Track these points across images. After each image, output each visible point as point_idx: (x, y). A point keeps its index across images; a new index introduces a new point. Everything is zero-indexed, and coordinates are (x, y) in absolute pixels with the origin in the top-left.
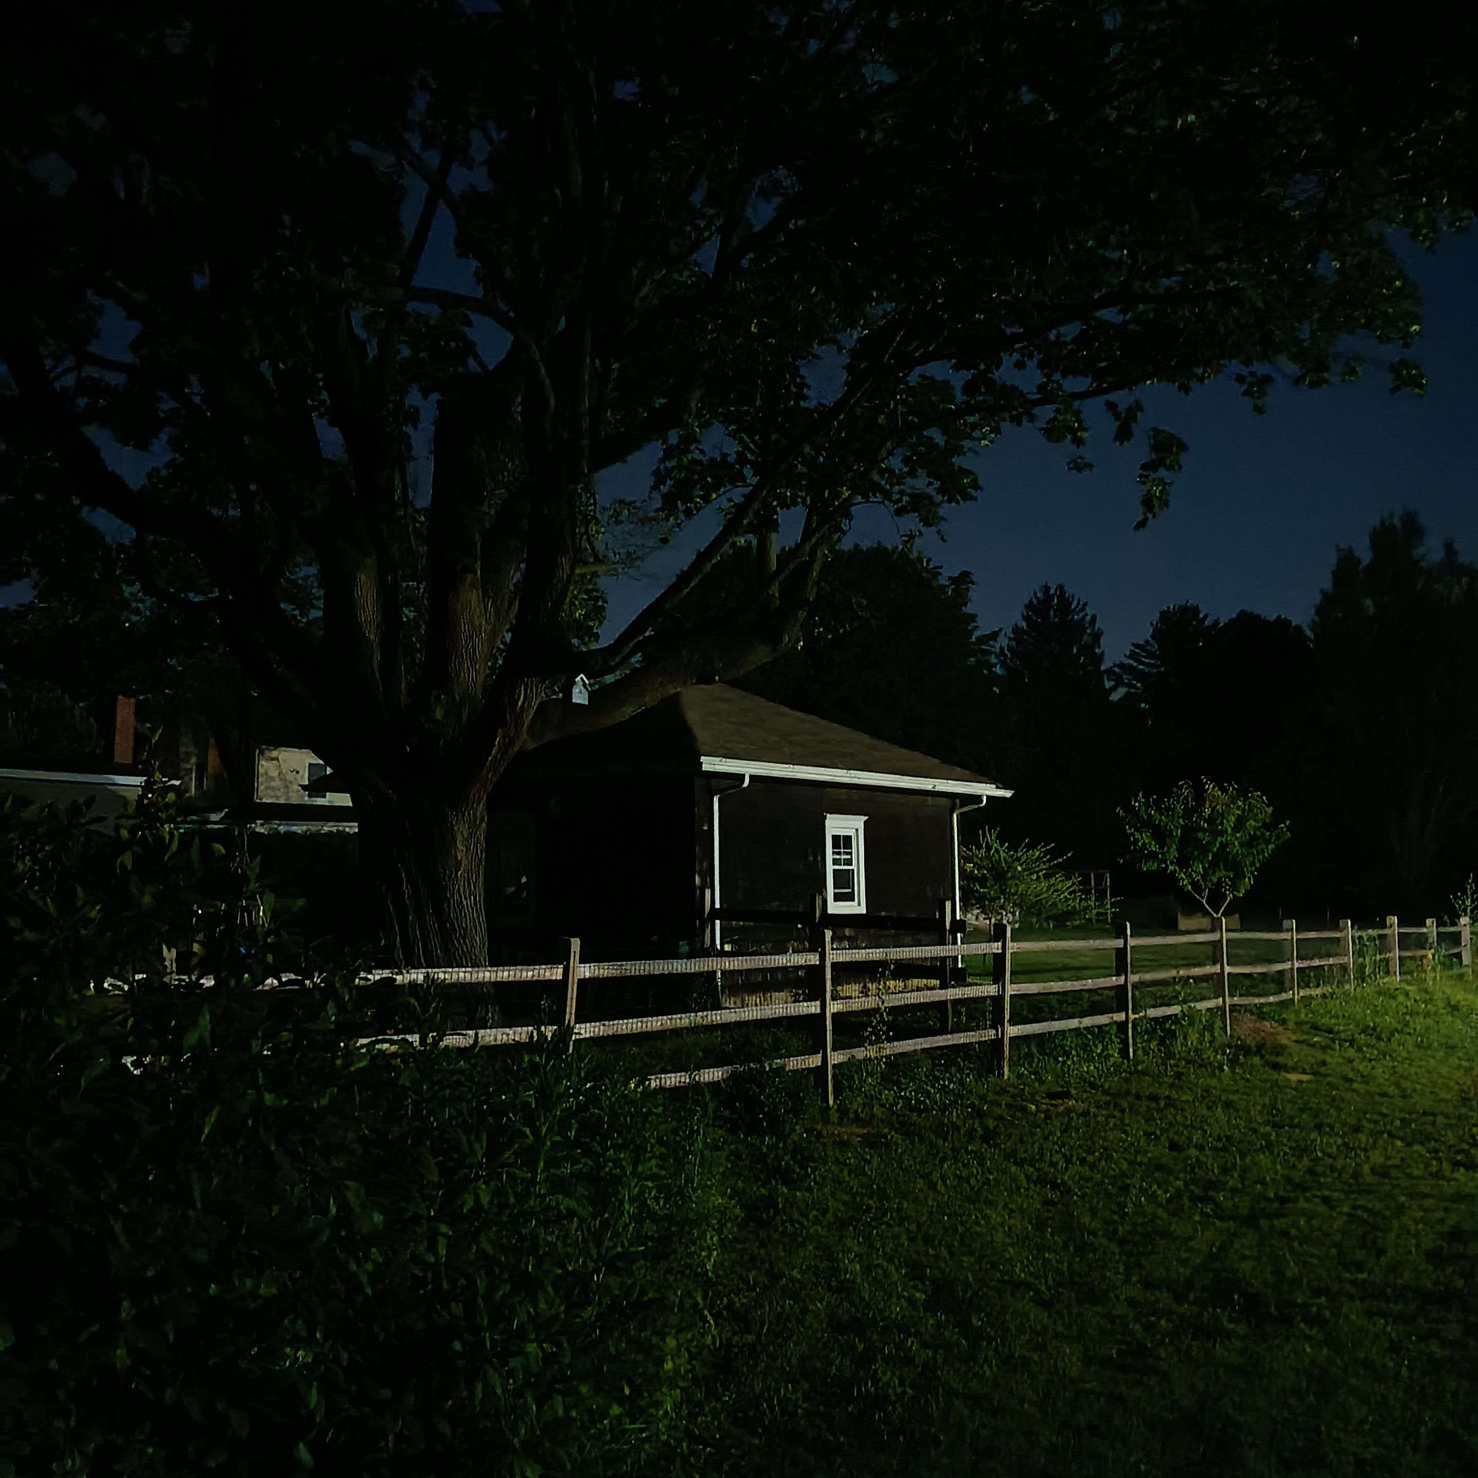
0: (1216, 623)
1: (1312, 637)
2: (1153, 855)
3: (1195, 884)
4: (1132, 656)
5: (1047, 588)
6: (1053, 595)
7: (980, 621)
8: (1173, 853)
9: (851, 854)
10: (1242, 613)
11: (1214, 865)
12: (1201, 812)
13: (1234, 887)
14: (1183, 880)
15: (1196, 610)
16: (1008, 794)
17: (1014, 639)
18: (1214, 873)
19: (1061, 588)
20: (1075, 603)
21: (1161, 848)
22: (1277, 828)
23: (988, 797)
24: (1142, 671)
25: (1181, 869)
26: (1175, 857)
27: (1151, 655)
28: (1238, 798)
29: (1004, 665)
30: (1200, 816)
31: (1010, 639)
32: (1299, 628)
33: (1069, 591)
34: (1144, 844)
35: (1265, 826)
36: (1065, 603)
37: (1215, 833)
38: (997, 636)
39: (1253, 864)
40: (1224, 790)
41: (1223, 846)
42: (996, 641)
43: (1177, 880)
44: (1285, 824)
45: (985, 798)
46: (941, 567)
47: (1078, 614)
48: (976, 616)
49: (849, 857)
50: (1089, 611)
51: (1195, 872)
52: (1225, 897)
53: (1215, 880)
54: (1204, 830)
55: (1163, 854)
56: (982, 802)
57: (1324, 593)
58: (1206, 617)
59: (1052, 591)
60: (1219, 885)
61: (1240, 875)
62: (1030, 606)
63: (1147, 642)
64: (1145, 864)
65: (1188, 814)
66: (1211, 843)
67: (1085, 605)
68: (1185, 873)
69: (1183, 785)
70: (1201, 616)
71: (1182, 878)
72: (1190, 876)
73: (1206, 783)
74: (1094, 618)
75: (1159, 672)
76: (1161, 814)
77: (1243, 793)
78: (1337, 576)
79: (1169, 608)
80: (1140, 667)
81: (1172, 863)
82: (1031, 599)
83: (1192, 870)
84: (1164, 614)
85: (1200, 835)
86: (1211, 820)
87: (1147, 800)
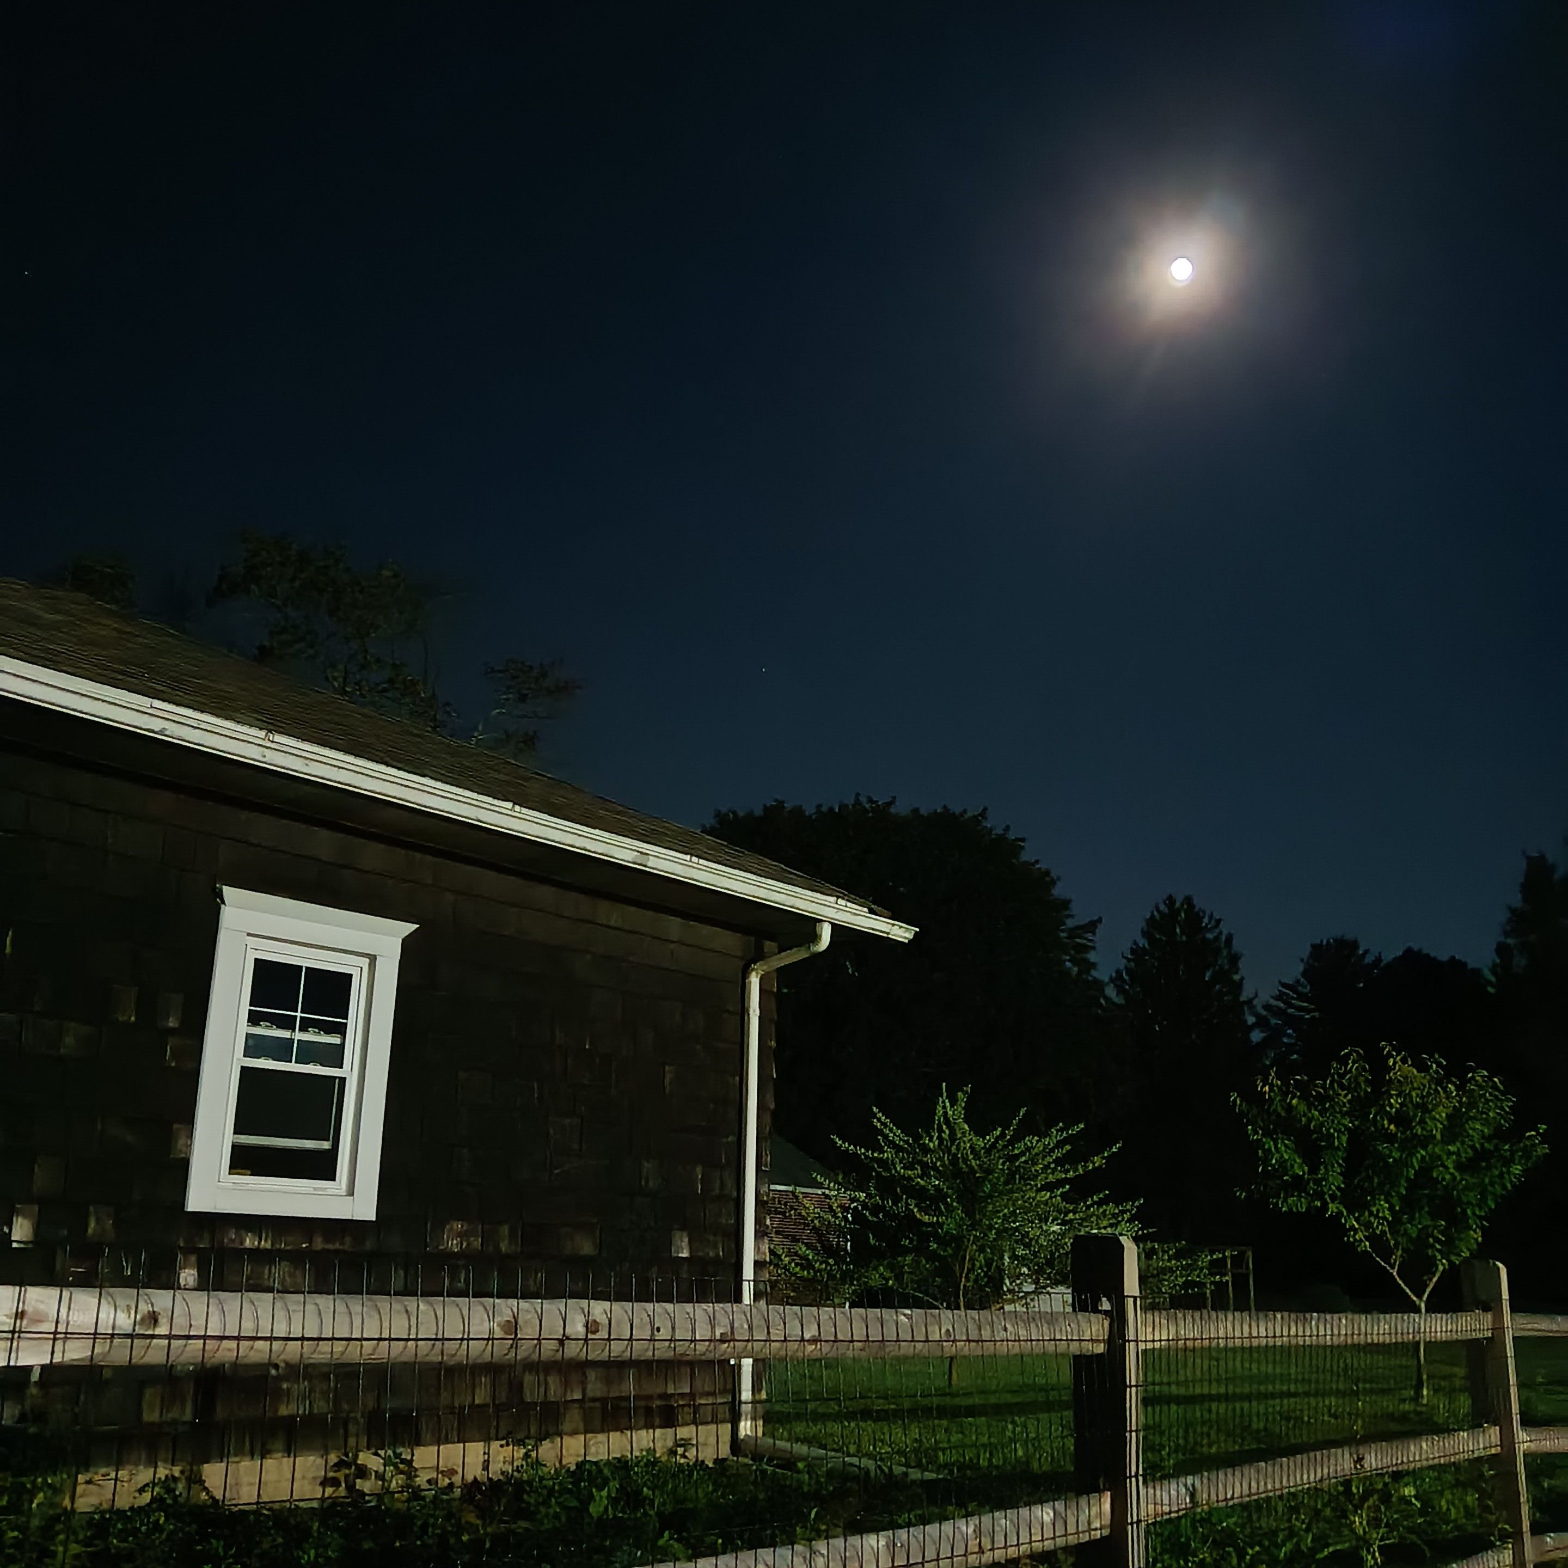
0: (1379, 959)
1: (1493, 979)
2: (1298, 1184)
3: (1374, 1239)
4: (1278, 998)
5: (1170, 900)
6: (1179, 910)
7: (1075, 908)
8: (1335, 1181)
9: (341, 1030)
10: (1409, 951)
11: (1410, 1204)
12: (1384, 1106)
13: (1449, 1247)
14: (1356, 1231)
15: (1355, 945)
16: (901, 932)
17: (1133, 960)
18: (1411, 1220)
19: (1188, 900)
20: (1206, 920)
21: (1313, 1170)
22: (1521, 1137)
23: (837, 929)
24: (1291, 1015)
25: (1350, 1212)
26: (1338, 1188)
27: (1301, 997)
28: (1447, 1078)
29: (1120, 990)
30: (1381, 1111)
31: (1129, 960)
32: (1477, 972)
33: (1198, 903)
34: (1282, 1162)
35: (1499, 1134)
36: (1194, 917)
37: (1411, 1144)
38: (1096, 927)
39: (1482, 1203)
40: (1422, 1067)
41: (1425, 1171)
42: (1094, 933)
43: (1345, 1231)
44: (1537, 1130)
45: (826, 933)
46: (1023, 840)
47: (1210, 930)
48: (1069, 901)
49: (335, 1040)
50: (1225, 929)
51: (1377, 1216)
52: (1431, 1266)
53: (1414, 1233)
54: (1391, 1138)
55: (1318, 1182)
56: (816, 938)
57: (1513, 911)
58: (1366, 952)
59: (1178, 905)
60: (1421, 1241)
61: (1457, 1222)
62: (1151, 921)
63: (1298, 981)
64: (1285, 1201)
65: (1359, 1108)
66: (1402, 1164)
67: (1219, 921)
68: (1357, 1220)
69: (1348, 1056)
70: (1361, 952)
71: (1352, 1227)
72: (1368, 1225)
73: (1389, 1055)
74: (1230, 938)
75: (1313, 1017)
76: (1310, 1106)
77: (1457, 1071)
78: (1527, 889)
79: (1322, 941)
80: (1290, 1011)
81: (1333, 1198)
82: (1152, 912)
83: (1371, 1214)
84: (1316, 948)
85: (1383, 1147)
86: (1401, 1119)
87: (1286, 1083)
